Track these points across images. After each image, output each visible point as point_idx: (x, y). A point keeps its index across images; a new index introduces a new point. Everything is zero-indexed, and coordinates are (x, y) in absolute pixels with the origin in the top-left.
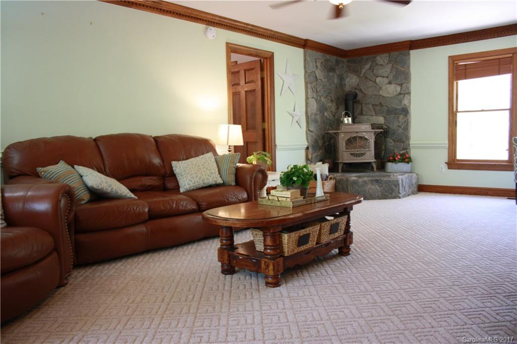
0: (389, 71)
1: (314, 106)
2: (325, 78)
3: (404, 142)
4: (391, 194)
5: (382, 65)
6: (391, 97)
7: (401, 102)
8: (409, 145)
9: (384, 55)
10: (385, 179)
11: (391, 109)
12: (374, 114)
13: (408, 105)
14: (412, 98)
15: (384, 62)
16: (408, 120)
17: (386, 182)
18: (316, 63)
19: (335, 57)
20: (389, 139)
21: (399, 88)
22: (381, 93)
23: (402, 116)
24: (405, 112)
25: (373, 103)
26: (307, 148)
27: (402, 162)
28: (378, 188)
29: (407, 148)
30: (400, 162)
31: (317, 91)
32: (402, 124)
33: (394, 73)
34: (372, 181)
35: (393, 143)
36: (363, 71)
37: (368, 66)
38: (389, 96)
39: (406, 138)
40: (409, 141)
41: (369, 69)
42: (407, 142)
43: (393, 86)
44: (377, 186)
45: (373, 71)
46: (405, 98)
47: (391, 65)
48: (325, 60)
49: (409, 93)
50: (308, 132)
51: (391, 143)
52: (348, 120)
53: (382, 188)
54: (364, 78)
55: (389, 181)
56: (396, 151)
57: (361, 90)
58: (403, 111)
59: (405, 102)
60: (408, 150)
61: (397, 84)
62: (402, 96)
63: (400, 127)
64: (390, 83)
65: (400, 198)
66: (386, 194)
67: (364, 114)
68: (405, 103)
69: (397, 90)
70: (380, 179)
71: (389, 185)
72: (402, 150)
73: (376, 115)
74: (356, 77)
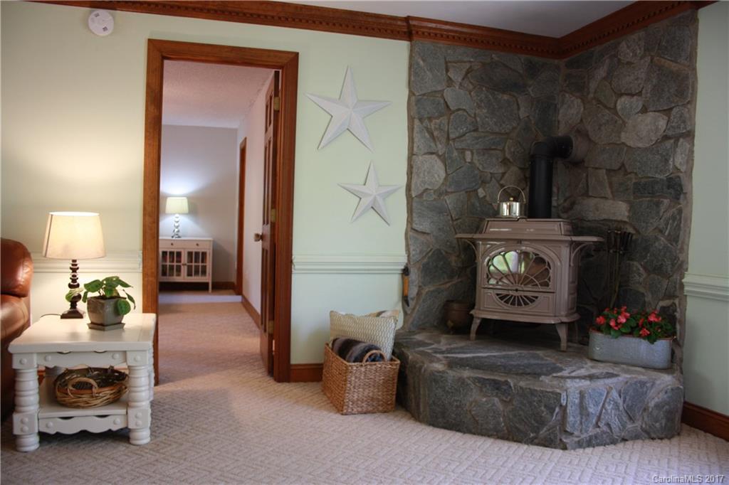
0: (643, 76)
1: (436, 172)
2: (479, 107)
3: (669, 277)
4: (537, 430)
5: (629, 63)
6: (646, 149)
7: (667, 161)
8: (682, 286)
9: (635, 36)
10: (522, 384)
11: (643, 181)
12: (611, 196)
13: (683, 168)
14: (696, 149)
15: (635, 55)
16: (680, 211)
17: (523, 393)
18: (447, 71)
19: (523, 57)
20: (636, 265)
21: (662, 123)
22: (624, 137)
23: (666, 202)
24: (676, 188)
25: (608, 168)
26: (406, 272)
27: (631, 334)
28: (500, 406)
29: (676, 292)
30: (624, 334)
31: (448, 138)
32: (667, 224)
33: (655, 81)
34: (482, 382)
35: (645, 275)
36: (593, 85)
37: (601, 72)
38: (640, 145)
39: (673, 265)
40: (682, 276)
41: (605, 79)
42: (676, 277)
43: (650, 117)
44: (496, 399)
45: (611, 84)
46: (678, 150)
47: (648, 59)
48: (484, 64)
49: (690, 135)
50: (411, 233)
51: (640, 275)
52: (510, 208)
53: (510, 407)
54: (594, 102)
55: (533, 392)
56: (648, 298)
57: (585, 135)
58: (669, 187)
59: (679, 160)
60: (677, 301)
61: (659, 111)
62: (669, 143)
63: (661, 231)
64: (644, 110)
65: (565, 448)
66: (521, 427)
67: (590, 194)
68: (678, 165)
69: (657, 129)
70: (506, 383)
71: (530, 403)
72: (662, 300)
73: (614, 200)
74: (579, 101)
